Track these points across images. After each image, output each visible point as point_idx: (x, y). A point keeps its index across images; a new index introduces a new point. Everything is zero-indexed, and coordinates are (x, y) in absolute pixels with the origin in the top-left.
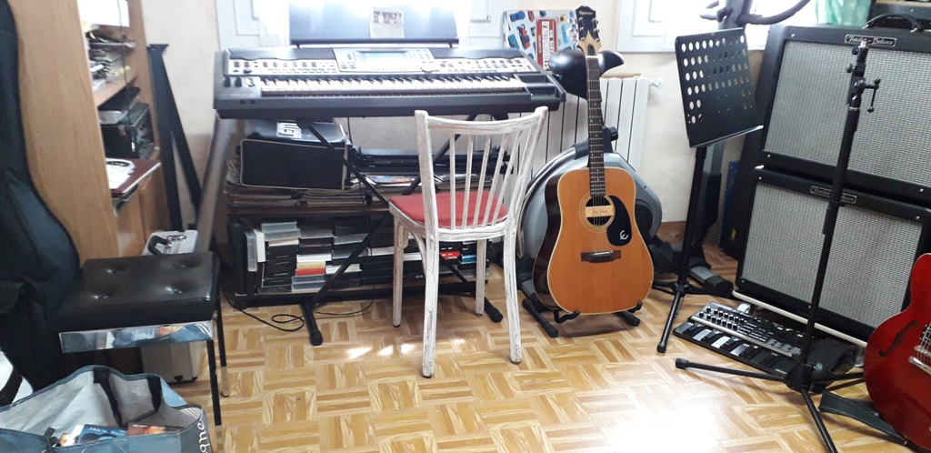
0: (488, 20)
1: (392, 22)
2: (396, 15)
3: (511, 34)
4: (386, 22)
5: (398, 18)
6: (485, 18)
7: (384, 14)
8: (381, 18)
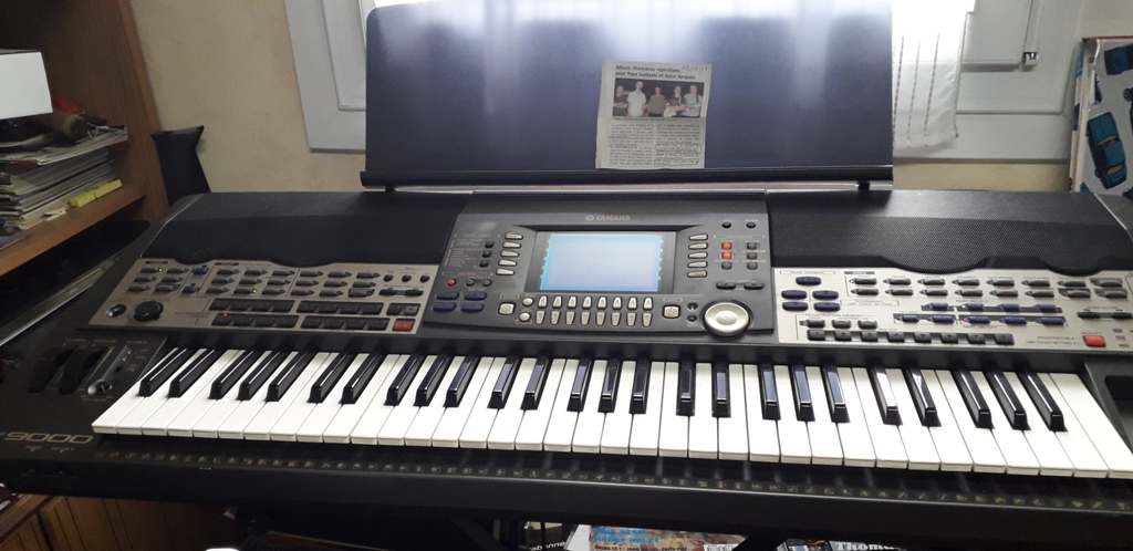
0: (1025, 63)
1: (669, 112)
2: (686, 87)
3: (1099, 111)
4: (652, 114)
5: (690, 98)
6: (1017, 59)
7: (649, 88)
8: (637, 101)
